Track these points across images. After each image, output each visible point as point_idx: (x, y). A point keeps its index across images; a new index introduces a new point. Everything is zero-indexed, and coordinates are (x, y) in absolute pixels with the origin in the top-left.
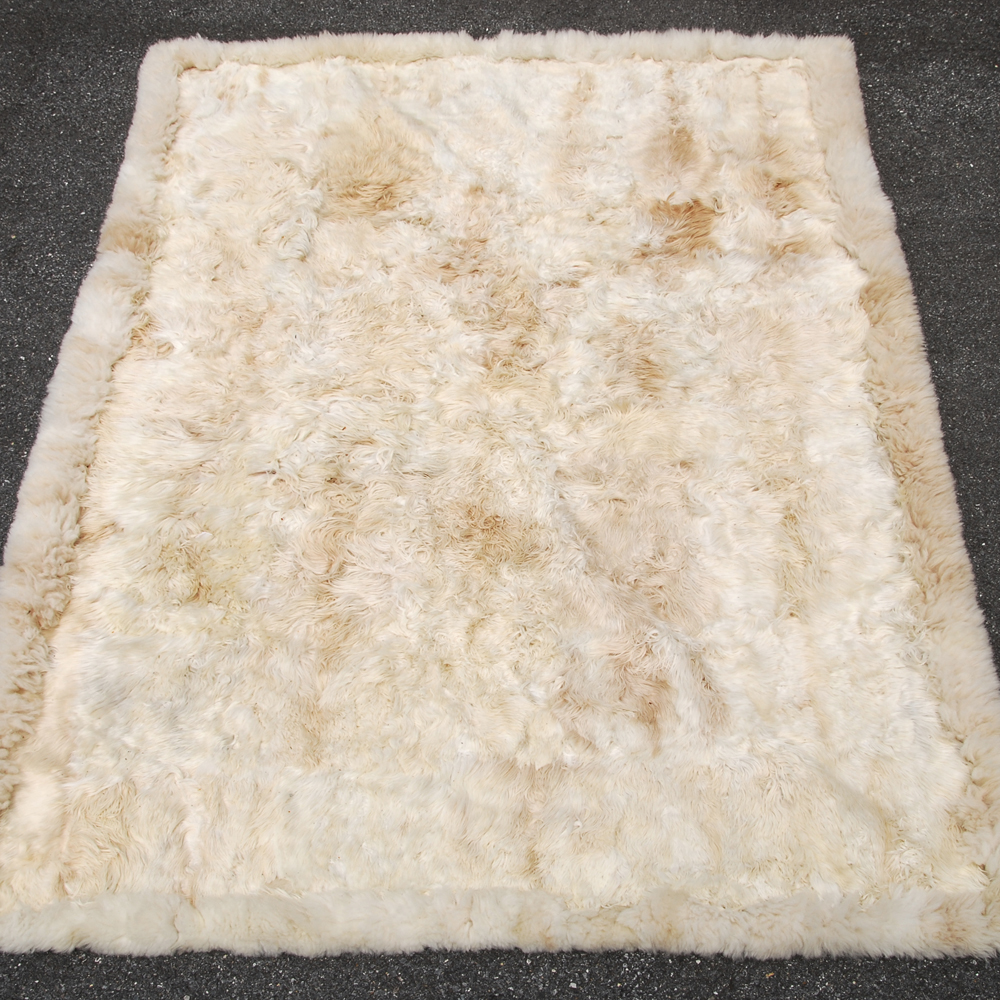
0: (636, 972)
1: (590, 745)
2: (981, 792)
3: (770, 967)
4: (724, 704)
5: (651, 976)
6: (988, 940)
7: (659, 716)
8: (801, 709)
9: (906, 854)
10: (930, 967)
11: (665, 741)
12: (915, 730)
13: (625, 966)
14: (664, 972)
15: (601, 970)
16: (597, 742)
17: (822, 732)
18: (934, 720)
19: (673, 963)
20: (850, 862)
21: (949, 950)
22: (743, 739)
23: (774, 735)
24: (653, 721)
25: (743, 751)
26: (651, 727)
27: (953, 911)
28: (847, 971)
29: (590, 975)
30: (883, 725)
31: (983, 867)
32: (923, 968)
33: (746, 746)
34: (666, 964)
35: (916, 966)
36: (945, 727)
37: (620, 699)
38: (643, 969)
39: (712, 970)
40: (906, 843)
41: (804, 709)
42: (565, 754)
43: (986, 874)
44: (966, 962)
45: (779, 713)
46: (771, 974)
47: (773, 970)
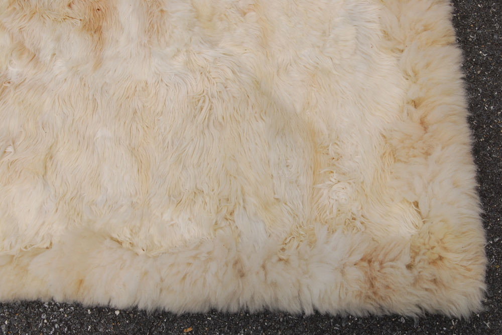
0: (53, 325)
1: (34, 58)
2: (417, 114)
3: (189, 320)
4: (162, 11)
5: (69, 329)
6: (414, 300)
7: (104, 24)
8: (245, 14)
9: (335, 187)
10: (355, 324)
11: (109, 52)
12: (357, 38)
13: (44, 316)
14: (82, 324)
15: (20, 321)
16: (41, 55)
17: (263, 42)
18: (375, 26)
19: (91, 315)
20: (276, 196)
21: (372, 308)
22: (179, 51)
23: (213, 44)
24: (98, 30)
25: (179, 63)
26: (96, 37)
27: (376, 265)
28: (269, 327)
29: (9, 327)
30: (324, 32)
31: (416, 204)
32: (347, 326)
33: (182, 58)
34: (85, 315)
35: (340, 324)
36: (386, 35)
37: (70, 6)
38: (61, 321)
39: (130, 323)
40: (335, 175)
41: (247, 15)
42: (10, 68)
43: (419, 213)
44: (392, 320)
45: (221, 20)
46: (189, 329)
47: (192, 324)
